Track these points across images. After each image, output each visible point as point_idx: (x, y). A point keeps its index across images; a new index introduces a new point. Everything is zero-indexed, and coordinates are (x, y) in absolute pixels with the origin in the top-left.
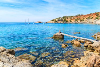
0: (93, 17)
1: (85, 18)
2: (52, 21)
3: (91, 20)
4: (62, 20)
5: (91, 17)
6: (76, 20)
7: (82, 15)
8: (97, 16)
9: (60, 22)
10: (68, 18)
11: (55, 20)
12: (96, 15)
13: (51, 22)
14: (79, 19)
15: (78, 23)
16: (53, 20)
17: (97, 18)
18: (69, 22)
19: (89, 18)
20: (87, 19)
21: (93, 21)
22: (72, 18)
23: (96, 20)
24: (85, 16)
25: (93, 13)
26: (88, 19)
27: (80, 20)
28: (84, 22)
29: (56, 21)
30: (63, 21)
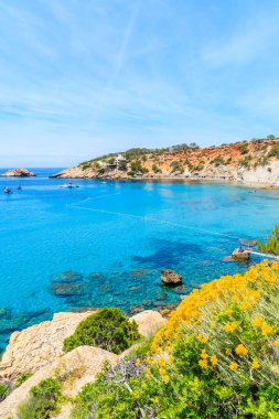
0: (230, 160)
1: (205, 158)
2: (84, 168)
3: (225, 168)
4: (123, 168)
5: (226, 158)
6: (176, 167)
7: (194, 150)
8: (243, 157)
9: (117, 173)
10: (145, 160)
11: (97, 166)
12: (239, 153)
13: (79, 173)
14: (187, 162)
15: (182, 177)
16: (85, 166)
17: (244, 164)
18: (151, 172)
19: (218, 162)
20: (211, 162)
21: (232, 171)
22: (162, 158)
23: (243, 169)
24: (207, 152)
25: (231, 145)
26: (217, 165)
27: (190, 167)
28: (202, 173)
29: (102, 171)
30: (130, 170)
